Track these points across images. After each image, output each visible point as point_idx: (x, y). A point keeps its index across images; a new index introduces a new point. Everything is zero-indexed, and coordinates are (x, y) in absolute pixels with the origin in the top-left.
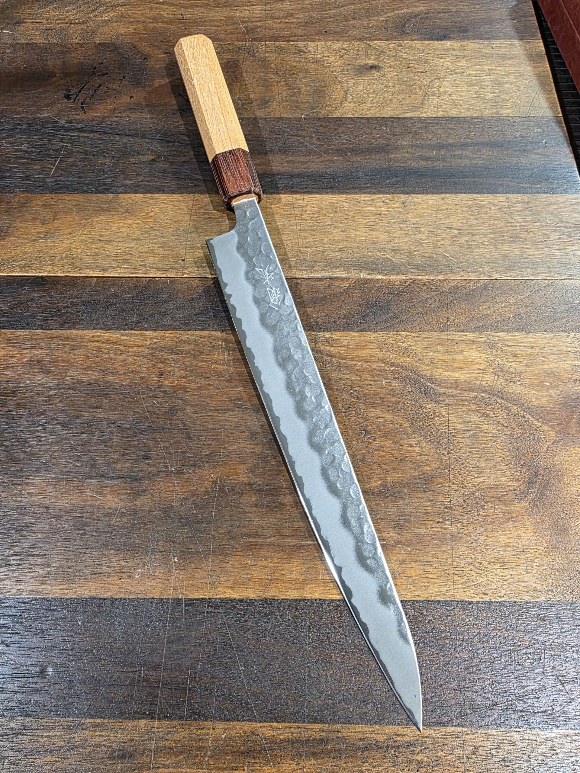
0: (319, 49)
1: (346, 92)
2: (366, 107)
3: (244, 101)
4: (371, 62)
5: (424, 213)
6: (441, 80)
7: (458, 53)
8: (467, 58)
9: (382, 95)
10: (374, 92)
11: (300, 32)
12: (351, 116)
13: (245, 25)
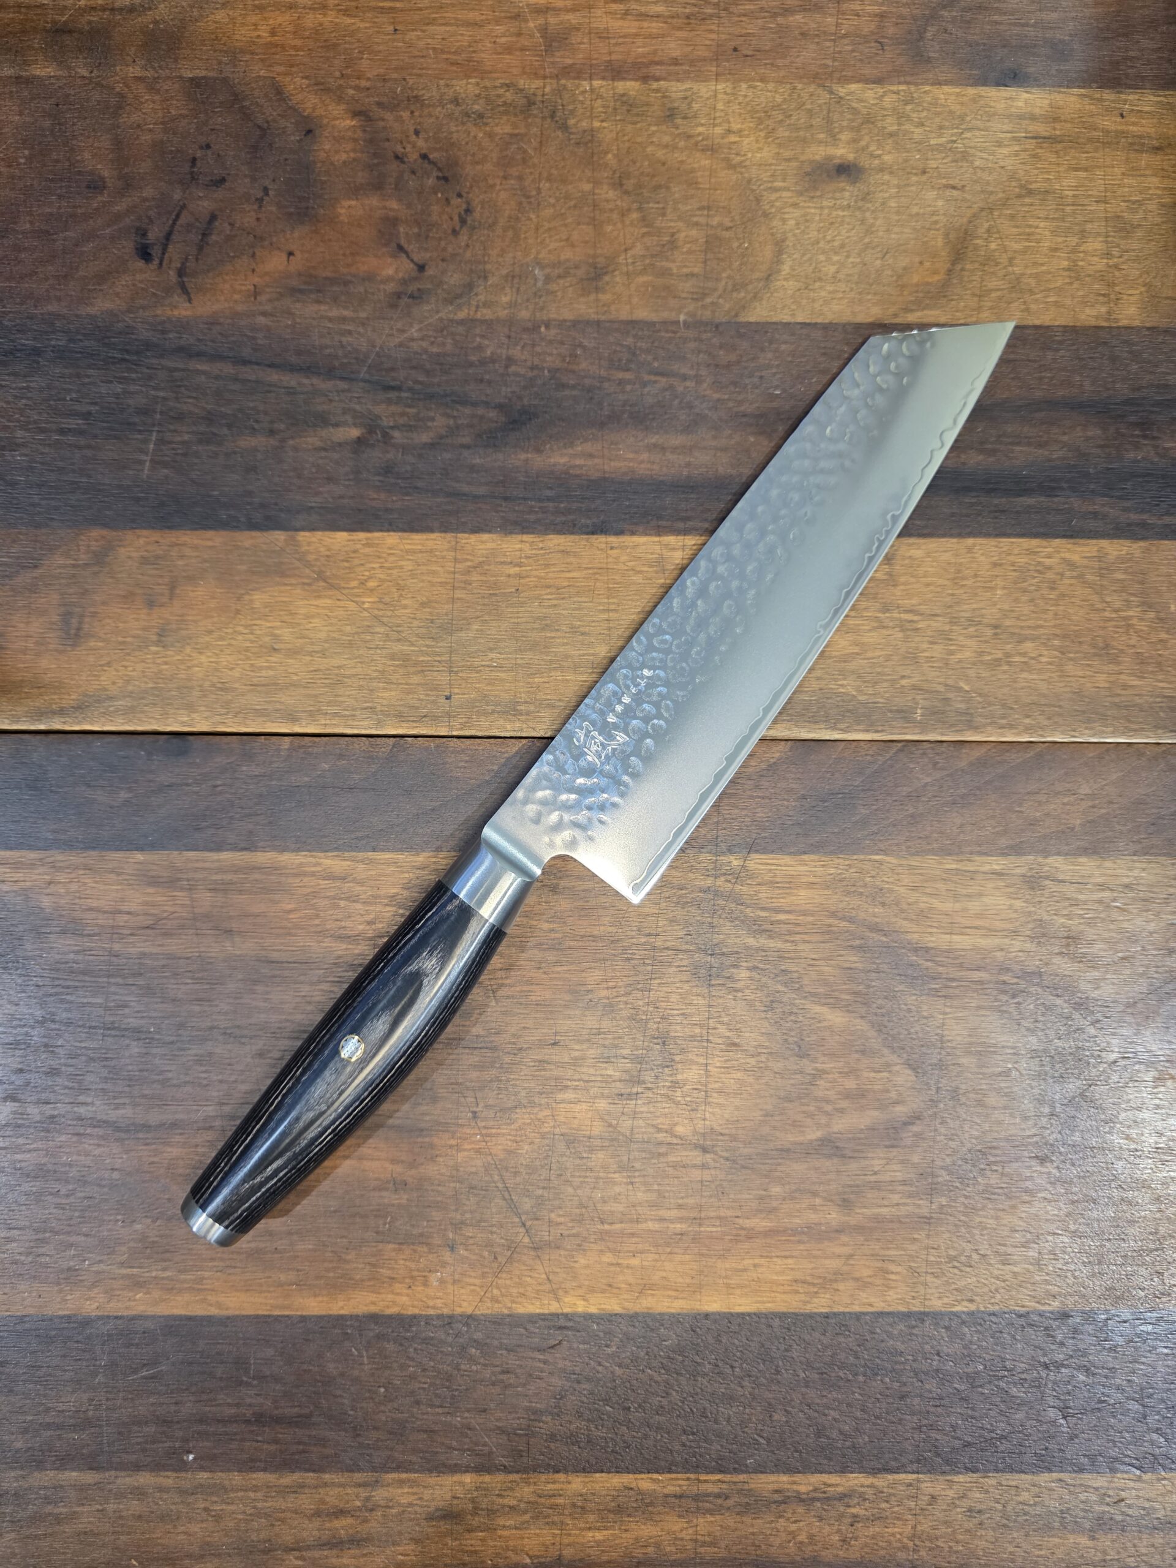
0: (720, 106)
1: (780, 247)
2: (823, 294)
3: (548, 270)
4: (842, 152)
5: (928, 585)
6: (996, 213)
7: (1041, 129)
8: (1059, 146)
9: (859, 255)
10: (842, 246)
11: (673, 48)
12: (787, 319)
13: (541, 21)
